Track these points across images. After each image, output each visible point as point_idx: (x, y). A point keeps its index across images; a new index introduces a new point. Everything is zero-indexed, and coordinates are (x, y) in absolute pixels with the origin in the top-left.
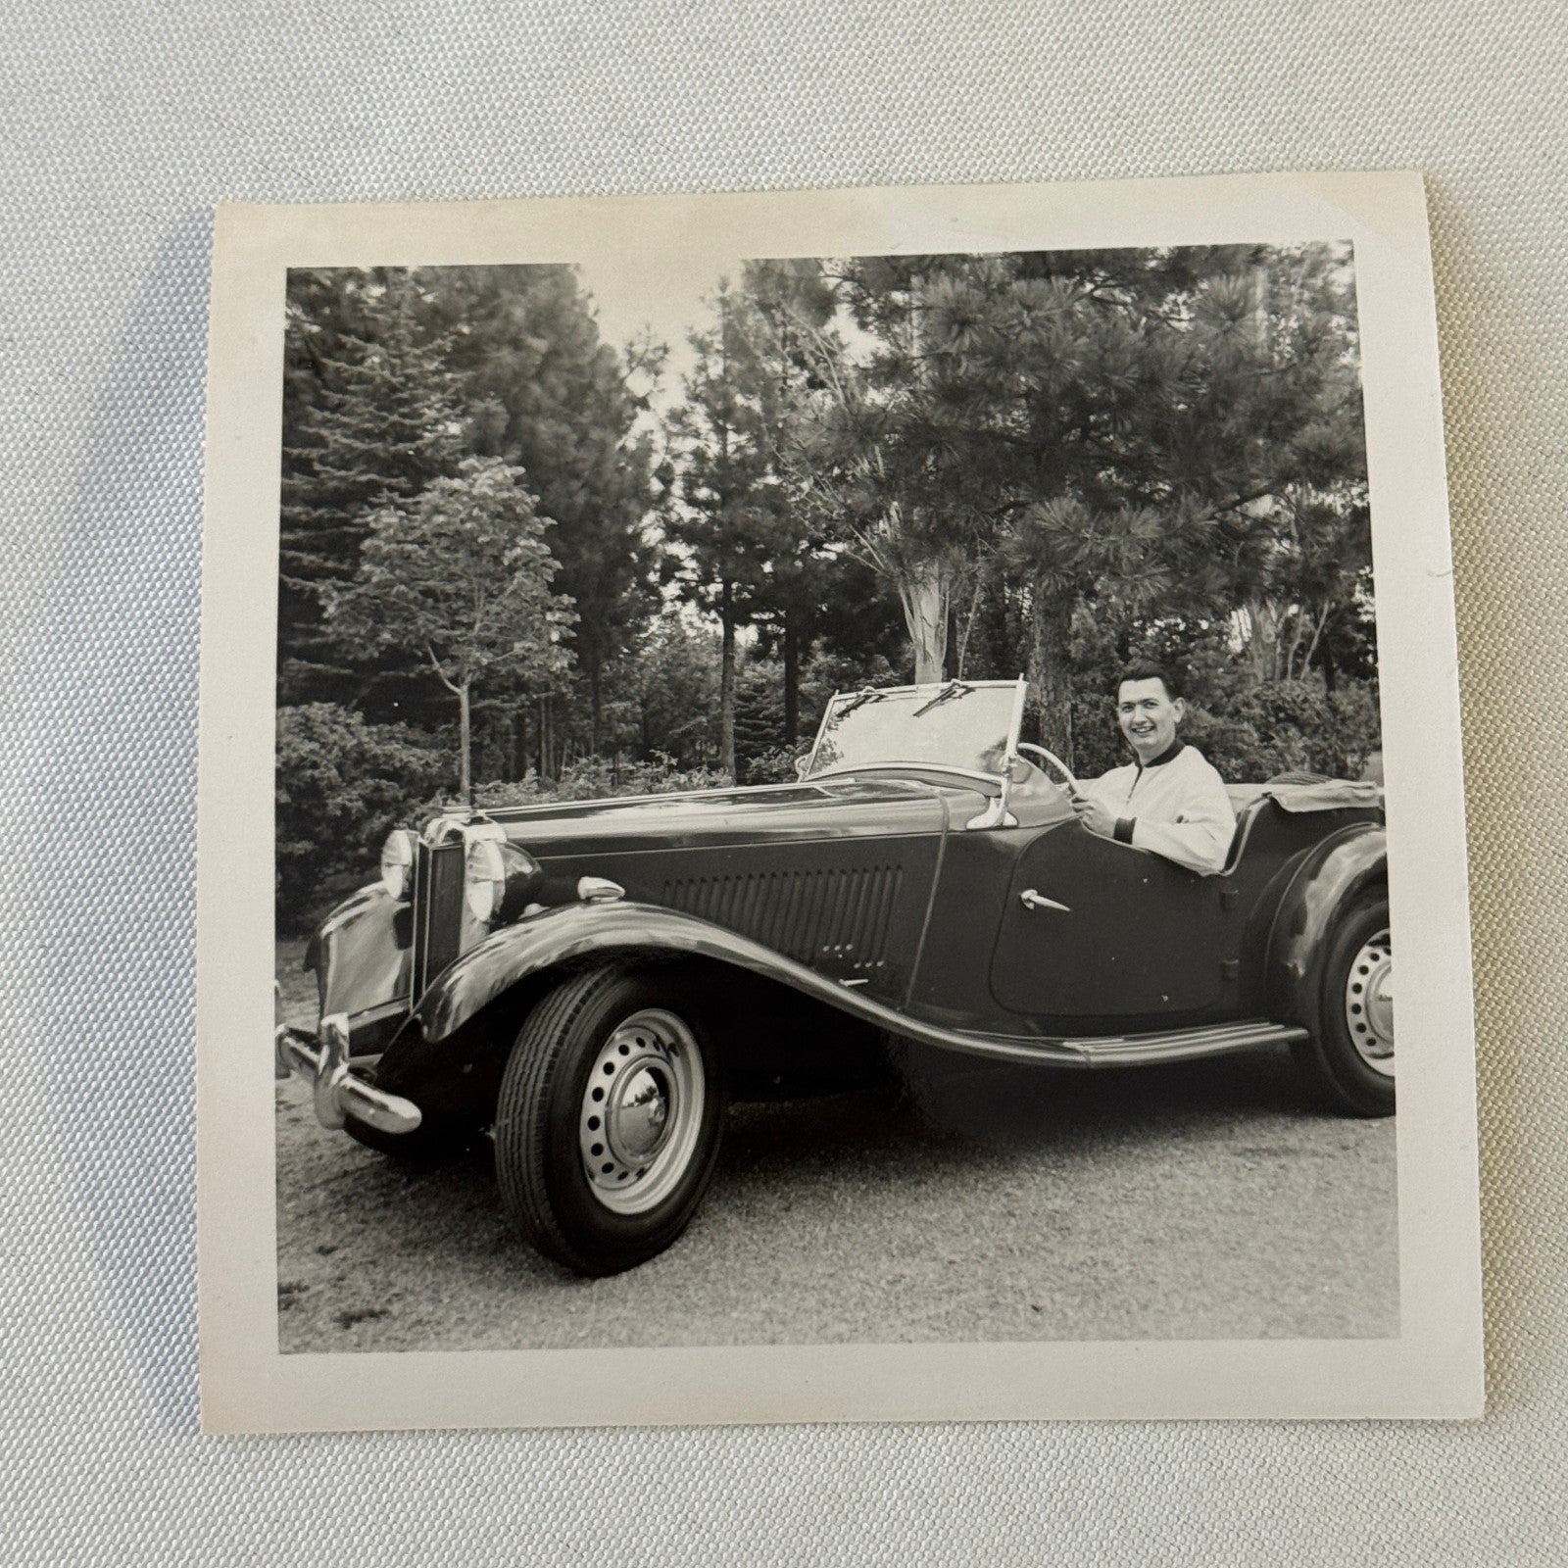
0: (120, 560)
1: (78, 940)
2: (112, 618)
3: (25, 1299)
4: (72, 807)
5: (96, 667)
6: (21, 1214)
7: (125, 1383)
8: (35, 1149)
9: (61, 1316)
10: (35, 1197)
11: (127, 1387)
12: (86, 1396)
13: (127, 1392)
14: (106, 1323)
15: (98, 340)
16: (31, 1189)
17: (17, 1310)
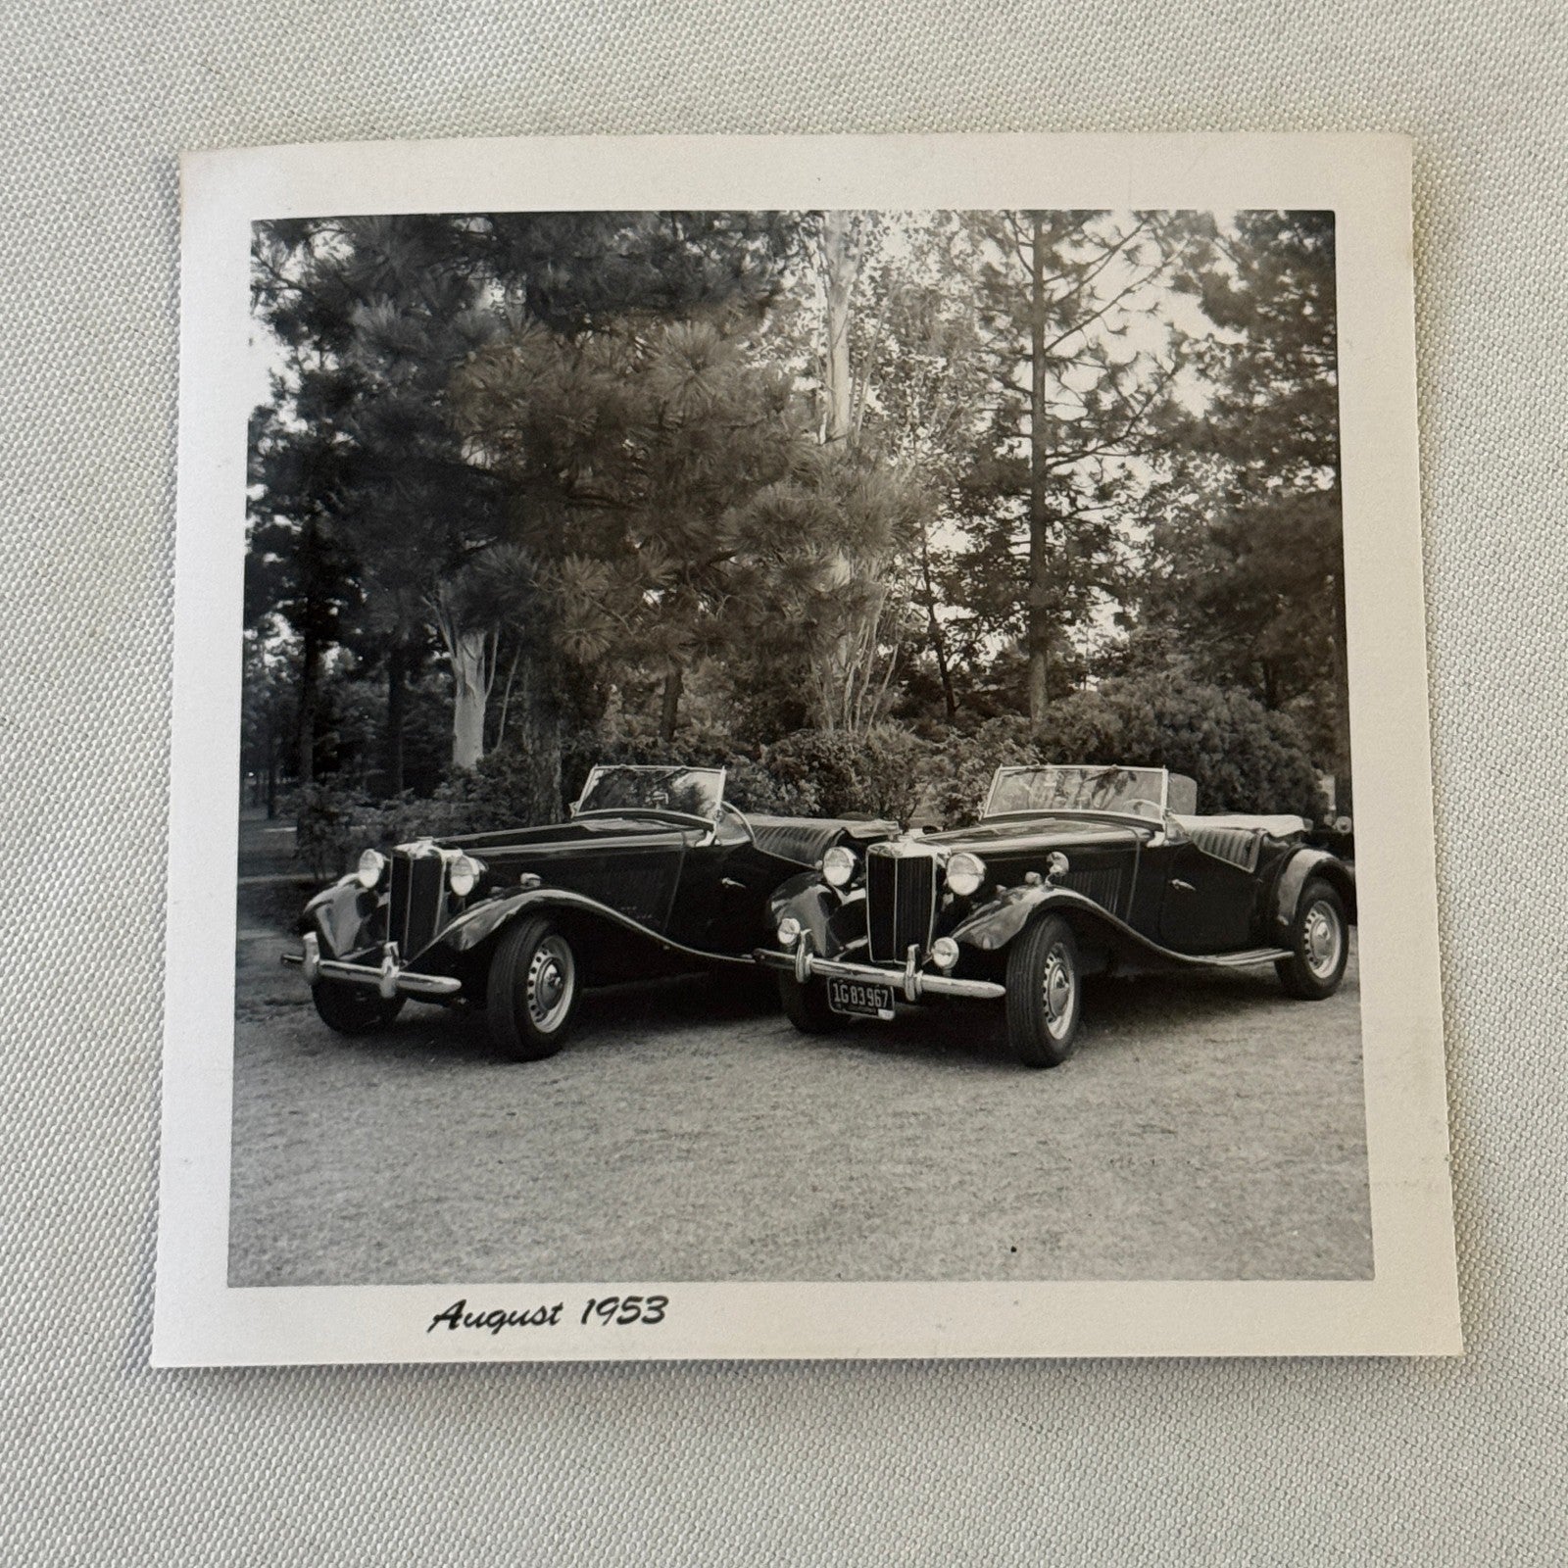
0: (141, 679)
1: (137, 1067)
2: (139, 738)
3: (117, 1436)
4: (118, 933)
5: (127, 790)
6: (105, 1350)
7: (228, 1510)
8: (113, 1284)
9: (156, 1449)
10: (118, 1332)
11: (232, 1515)
12: (190, 1528)
13: (232, 1520)
14: (203, 1453)
15: (98, 461)
16: (113, 1323)
17: (110, 1448)
